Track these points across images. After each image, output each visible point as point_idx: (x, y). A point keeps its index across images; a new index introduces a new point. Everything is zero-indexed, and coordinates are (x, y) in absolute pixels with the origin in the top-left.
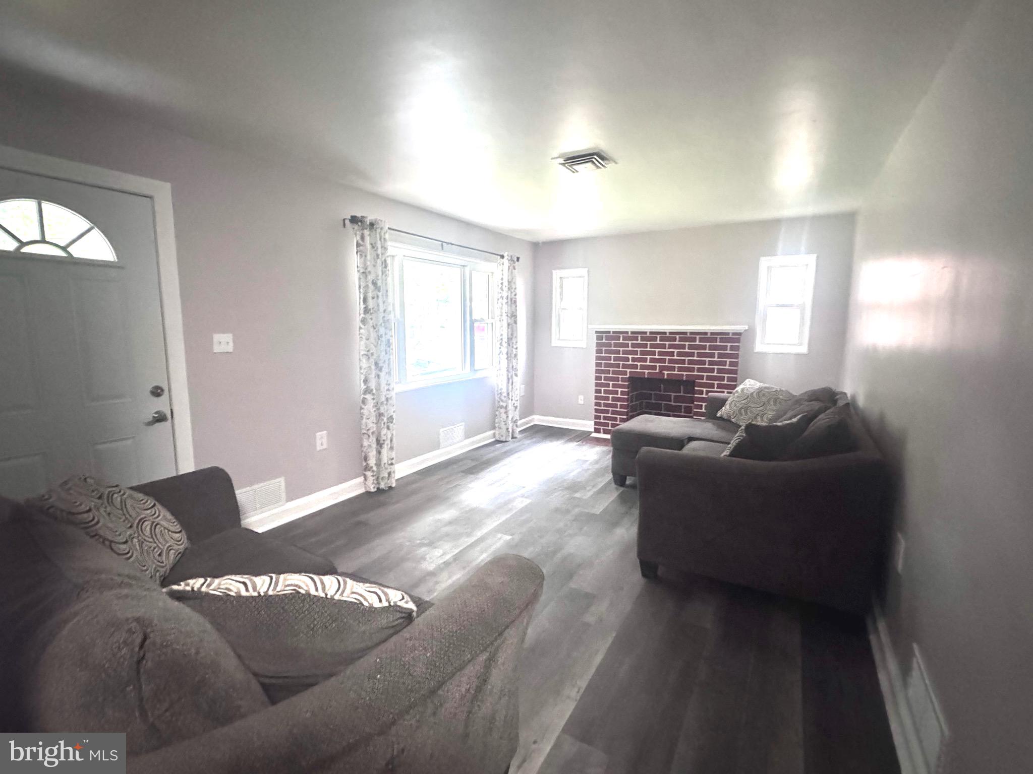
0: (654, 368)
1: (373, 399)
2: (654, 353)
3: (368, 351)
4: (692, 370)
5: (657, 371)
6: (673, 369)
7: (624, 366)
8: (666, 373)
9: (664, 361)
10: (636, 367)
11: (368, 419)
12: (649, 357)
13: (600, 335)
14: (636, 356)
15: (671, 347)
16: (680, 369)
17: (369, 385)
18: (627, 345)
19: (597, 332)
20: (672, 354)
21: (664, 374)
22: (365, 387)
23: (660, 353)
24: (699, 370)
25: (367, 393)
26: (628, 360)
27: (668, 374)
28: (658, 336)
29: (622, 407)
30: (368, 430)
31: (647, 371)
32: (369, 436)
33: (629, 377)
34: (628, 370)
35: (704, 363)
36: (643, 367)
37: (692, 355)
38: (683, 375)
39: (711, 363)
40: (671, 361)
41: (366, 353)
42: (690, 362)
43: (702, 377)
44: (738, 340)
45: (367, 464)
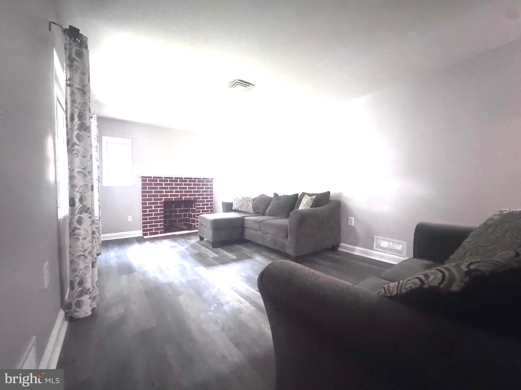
0: (177, 195)
1: (90, 217)
2: (177, 188)
3: (84, 169)
4: (195, 195)
5: (179, 197)
6: (187, 195)
7: (161, 196)
8: (183, 197)
9: (182, 192)
10: (168, 196)
11: (85, 239)
12: (174, 190)
13: (144, 179)
14: (167, 190)
15: (185, 185)
16: (190, 195)
17: (85, 203)
18: (162, 185)
19: (142, 177)
20: (186, 188)
21: (183, 198)
22: (81, 205)
23: (180, 188)
24: (198, 195)
25: (83, 211)
26: (162, 192)
27: (184, 198)
28: (179, 180)
29: (160, 218)
30: (85, 250)
31: (174, 197)
32: (86, 257)
33: (164, 201)
34: (163, 198)
35: (200, 191)
36: (171, 196)
37: (195, 188)
38: (191, 198)
39: (203, 192)
40: (185, 192)
41: (81, 170)
42: (194, 192)
43: (199, 198)
44: (212, 182)
45: (84, 288)
